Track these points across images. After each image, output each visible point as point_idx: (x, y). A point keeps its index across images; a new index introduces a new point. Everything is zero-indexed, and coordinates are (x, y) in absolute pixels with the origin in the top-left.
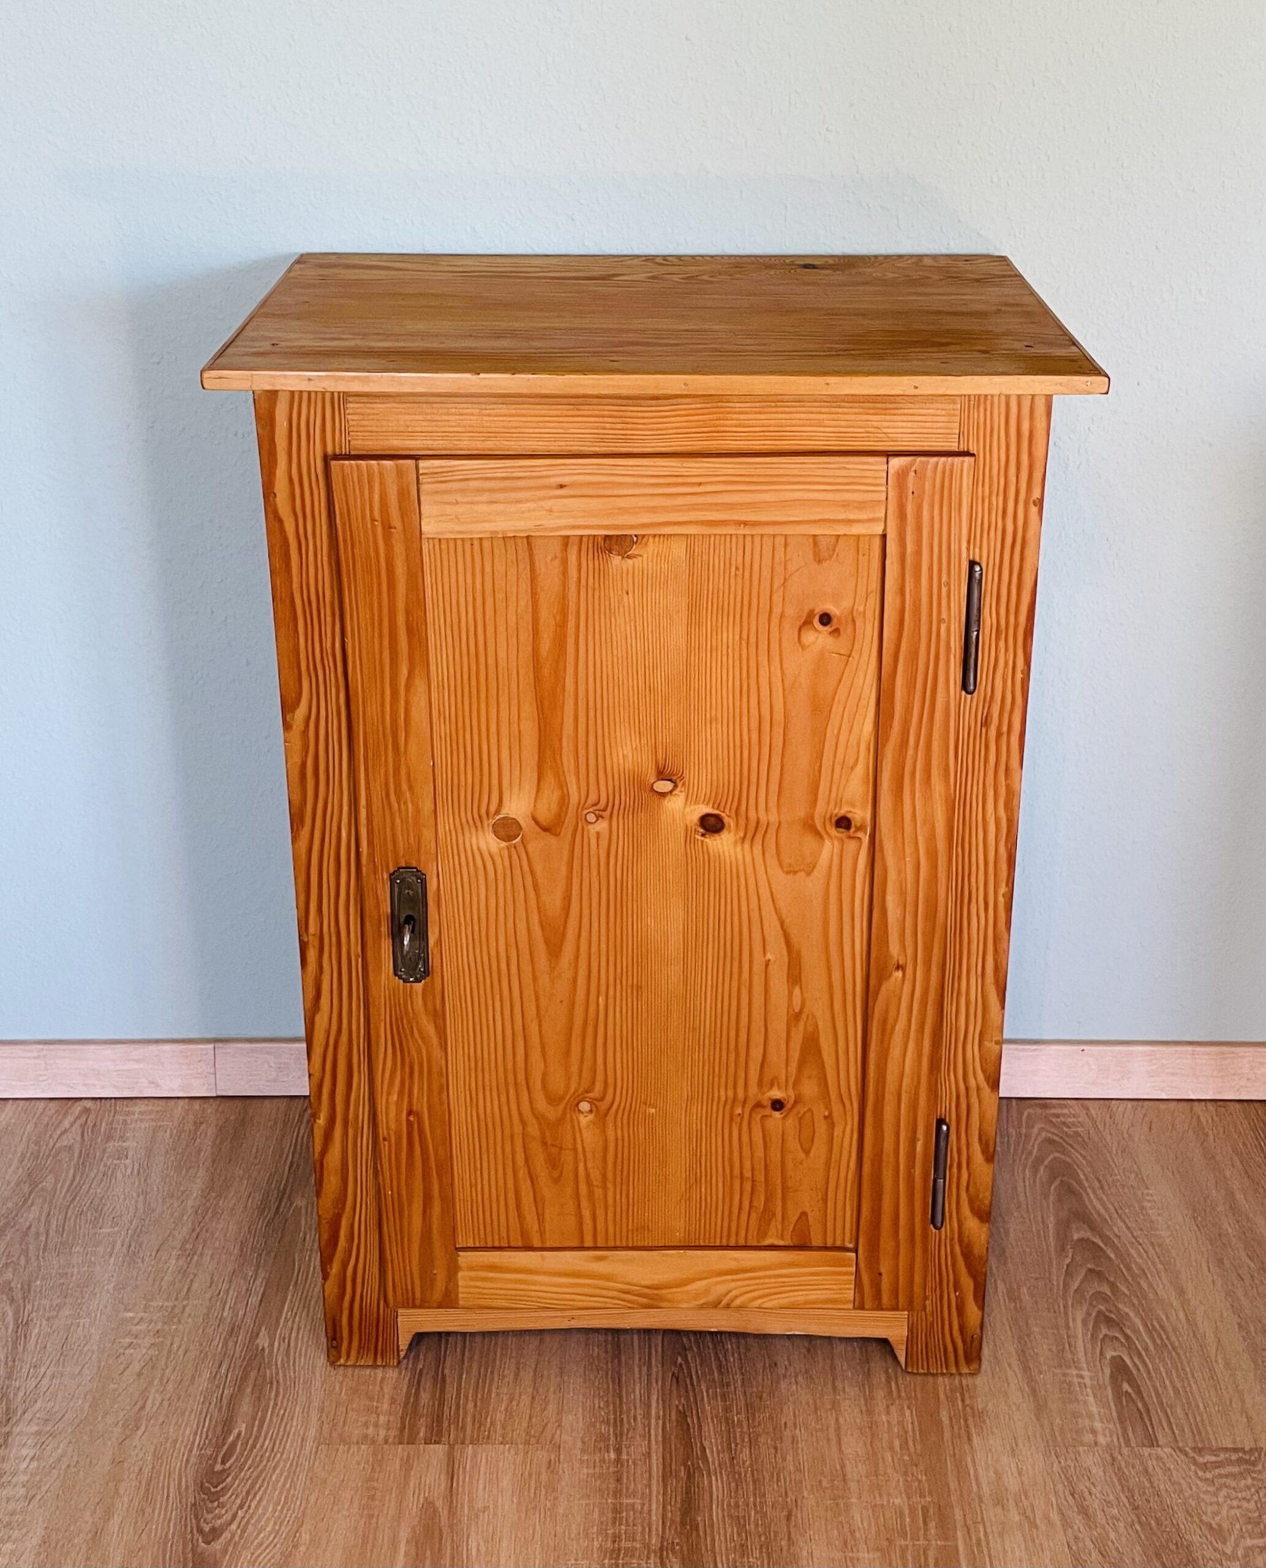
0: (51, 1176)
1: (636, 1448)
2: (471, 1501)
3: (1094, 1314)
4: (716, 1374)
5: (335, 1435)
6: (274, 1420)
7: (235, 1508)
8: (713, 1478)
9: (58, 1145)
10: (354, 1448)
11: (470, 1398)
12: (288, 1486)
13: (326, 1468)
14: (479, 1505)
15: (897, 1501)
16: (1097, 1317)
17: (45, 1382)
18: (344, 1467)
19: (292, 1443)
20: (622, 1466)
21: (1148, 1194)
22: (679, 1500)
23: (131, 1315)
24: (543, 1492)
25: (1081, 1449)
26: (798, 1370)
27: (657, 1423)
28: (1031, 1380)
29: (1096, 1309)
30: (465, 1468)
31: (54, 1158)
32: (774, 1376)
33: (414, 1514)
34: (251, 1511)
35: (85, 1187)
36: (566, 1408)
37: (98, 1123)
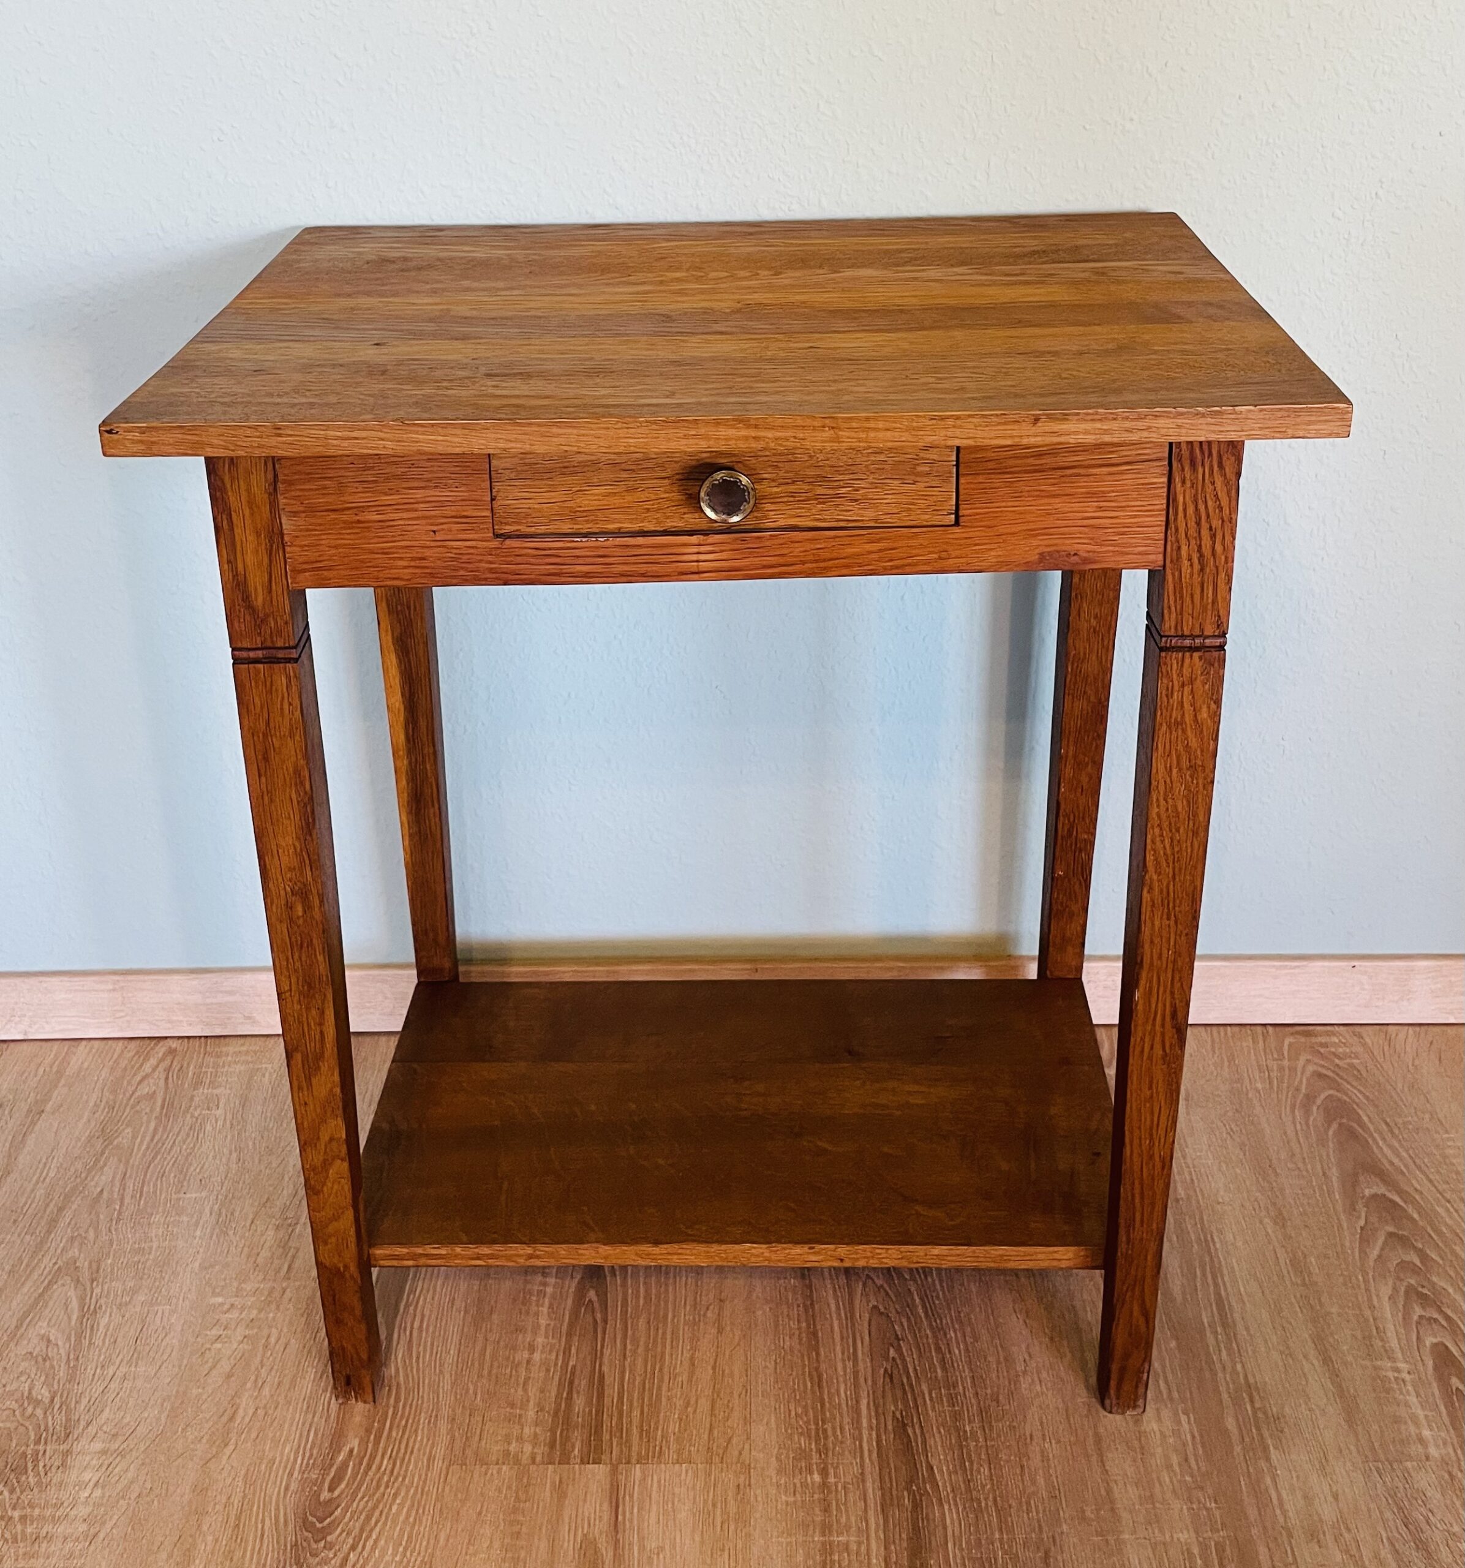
0: (129, 1130)
1: (846, 1469)
2: (641, 1539)
3: (1403, 1289)
4: (939, 1371)
5: (468, 1452)
6: (394, 1434)
7: (346, 1548)
8: (946, 1507)
9: (138, 1094)
10: (494, 1469)
11: (635, 1404)
12: (411, 1519)
13: (459, 1495)
14: (652, 1544)
15: (1183, 1537)
16: (1407, 1293)
17: (112, 1386)
18: (482, 1494)
19: (416, 1466)
20: (829, 1492)
21: (1448, 1139)
22: (904, 1536)
23: (220, 1300)
24: (732, 1527)
25: (1409, 1464)
26: (1041, 1365)
27: (870, 1435)
28: (1335, 1375)
29: (1405, 1284)
30: (631, 1496)
31: (132, 1108)
32: (1012, 1373)
33: (570, 1558)
34: (365, 1554)
35: (168, 1145)
36: (754, 1416)
37: (184, 1068)
